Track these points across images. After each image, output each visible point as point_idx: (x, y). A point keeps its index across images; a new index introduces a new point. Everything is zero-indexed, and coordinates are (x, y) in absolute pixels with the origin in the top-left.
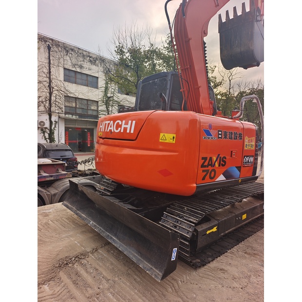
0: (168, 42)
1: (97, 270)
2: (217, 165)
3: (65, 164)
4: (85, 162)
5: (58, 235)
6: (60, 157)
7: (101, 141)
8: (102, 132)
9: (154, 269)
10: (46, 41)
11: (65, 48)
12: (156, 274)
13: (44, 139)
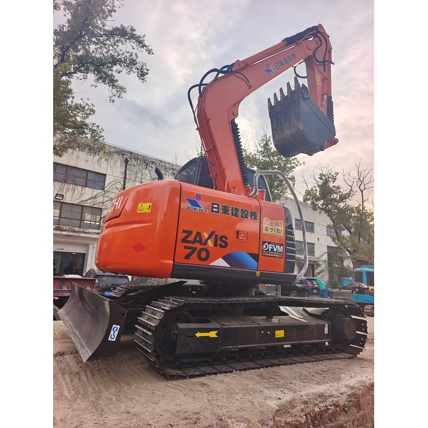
0: (262, 145)
2: (210, 243)
3: (95, 280)
10: (123, 155)
11: (145, 162)
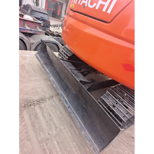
1: (50, 115)
3: (41, 24)
4: (55, 26)
5: (29, 77)
6: (40, 18)
7: (72, 13)
8: (75, 4)
9: (94, 142)
12: (95, 148)
13: (33, 2)
